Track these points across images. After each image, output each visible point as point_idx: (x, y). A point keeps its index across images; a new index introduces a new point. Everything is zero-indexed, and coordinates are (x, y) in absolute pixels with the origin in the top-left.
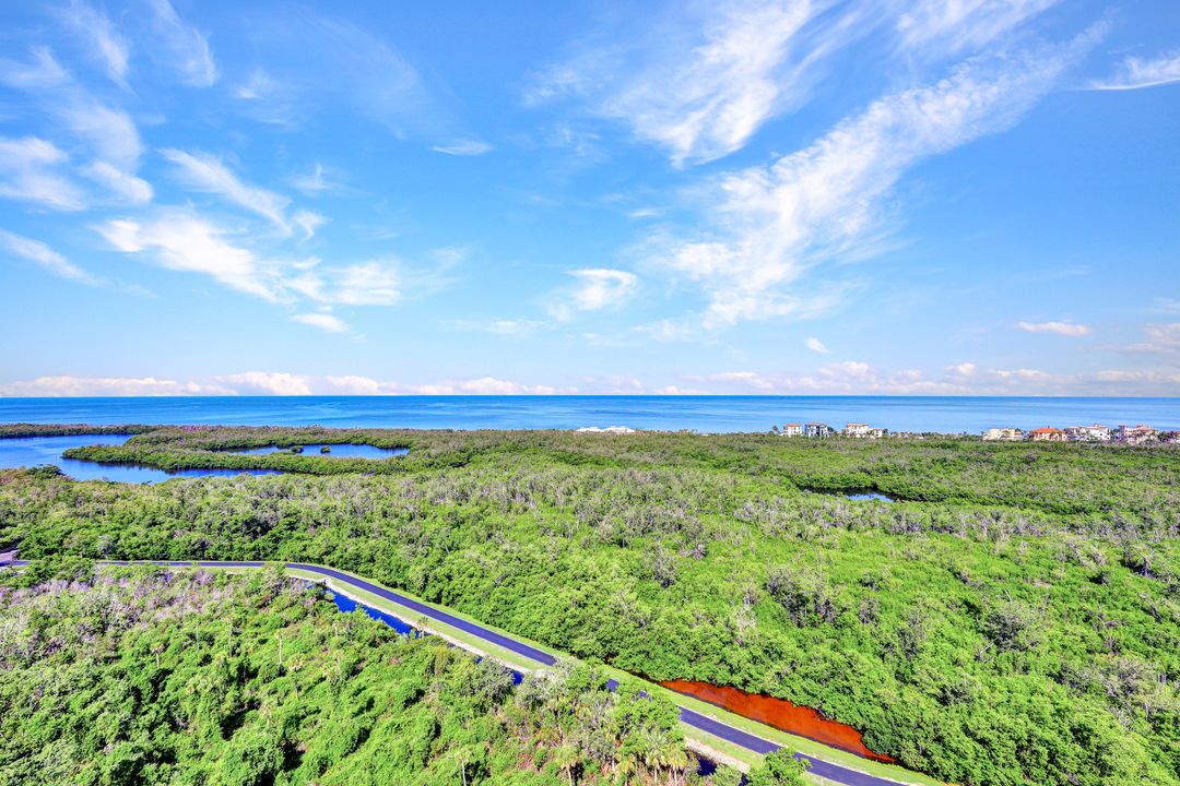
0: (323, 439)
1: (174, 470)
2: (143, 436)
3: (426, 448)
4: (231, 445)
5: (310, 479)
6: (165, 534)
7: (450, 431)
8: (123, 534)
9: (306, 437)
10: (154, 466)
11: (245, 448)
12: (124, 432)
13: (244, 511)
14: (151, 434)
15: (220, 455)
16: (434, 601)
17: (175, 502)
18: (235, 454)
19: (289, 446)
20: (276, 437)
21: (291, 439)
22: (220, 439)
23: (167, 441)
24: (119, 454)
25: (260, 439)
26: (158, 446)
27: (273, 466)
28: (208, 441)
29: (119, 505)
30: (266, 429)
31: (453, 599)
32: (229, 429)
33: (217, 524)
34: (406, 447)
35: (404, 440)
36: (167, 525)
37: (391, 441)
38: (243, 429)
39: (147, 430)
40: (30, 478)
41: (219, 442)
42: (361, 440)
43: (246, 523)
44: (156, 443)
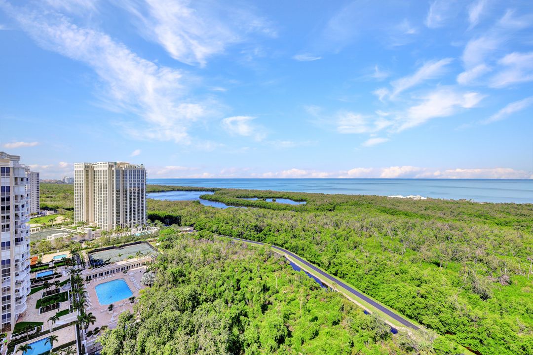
0: (272, 195)
1: (228, 204)
2: (218, 192)
3: (314, 201)
4: (243, 196)
5: (272, 211)
6: (231, 227)
7: (322, 194)
8: (220, 226)
9: (266, 195)
10: (222, 202)
11: (247, 197)
12: (212, 190)
13: (254, 222)
14: (221, 191)
15: (241, 200)
16: (334, 274)
17: (232, 216)
18: (245, 200)
19: (261, 198)
20: (257, 194)
21: (262, 195)
22: (240, 194)
23: (225, 194)
24: (213, 198)
25: (252, 195)
26: (223, 196)
27: (257, 205)
28: (236, 194)
29: (217, 215)
30: (253, 191)
31: (343, 276)
32: (242, 190)
33: (246, 226)
34: (305, 200)
35: (304, 198)
36: (230, 224)
37: (298, 198)
38: (246, 190)
39: (219, 190)
40: (194, 204)
41: (240, 195)
42: (286, 197)
43: (255, 226)
44: (222, 194)
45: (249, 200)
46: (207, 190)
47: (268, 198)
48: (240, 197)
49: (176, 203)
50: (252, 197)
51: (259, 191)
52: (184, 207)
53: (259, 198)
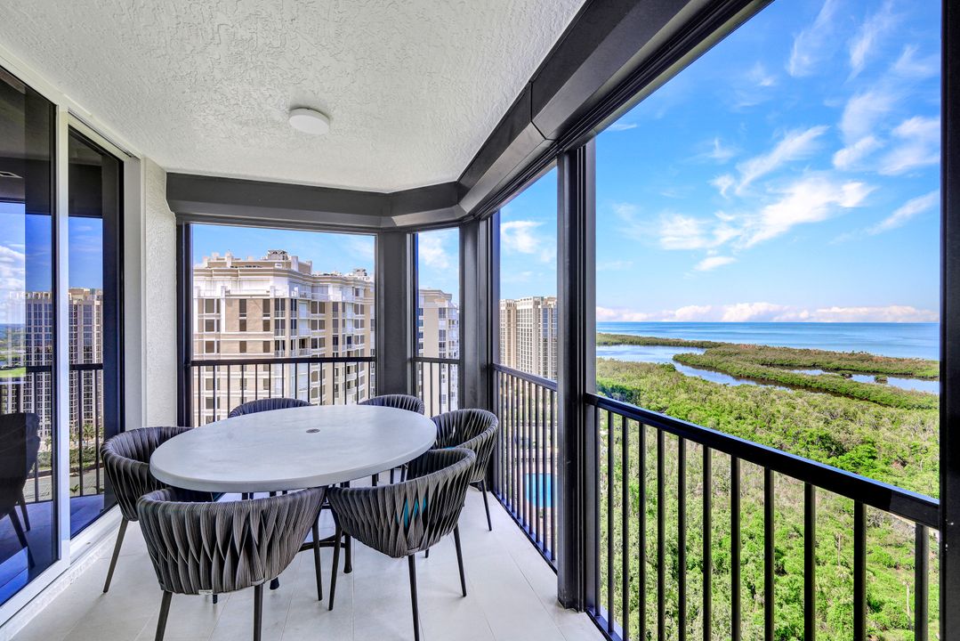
0: (874, 367)
1: (738, 377)
2: (714, 349)
4: (779, 363)
5: (874, 409)
6: (751, 428)
8: (722, 421)
9: (853, 363)
10: (724, 372)
11: (791, 366)
12: (701, 346)
13: (816, 427)
14: (720, 349)
15: (773, 371)
17: (751, 404)
18: (786, 371)
19: (837, 369)
20: (819, 360)
21: (836, 363)
22: (770, 357)
23: (730, 355)
24: (704, 361)
25: (805, 360)
26: (725, 358)
27: (824, 387)
29: (714, 397)
30: (807, 352)
32: (774, 349)
33: (792, 432)
36: (749, 421)
38: (789, 350)
39: (716, 345)
40: (663, 370)
43: (821, 438)
44: (724, 355)
45: (796, 372)
46: (687, 345)
47: (857, 371)
48: (771, 365)
49: (631, 367)
50: (805, 367)
51: (827, 353)
52: (644, 374)
53: (824, 369)
